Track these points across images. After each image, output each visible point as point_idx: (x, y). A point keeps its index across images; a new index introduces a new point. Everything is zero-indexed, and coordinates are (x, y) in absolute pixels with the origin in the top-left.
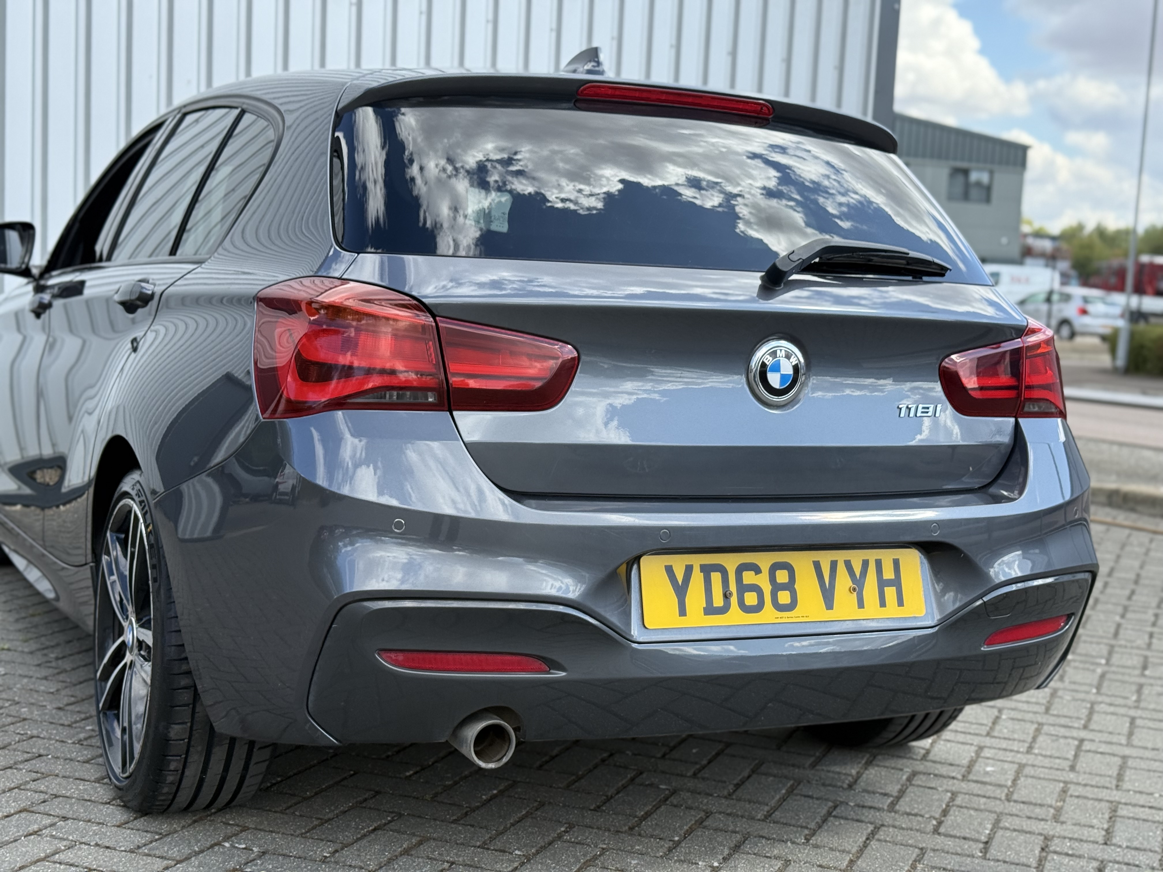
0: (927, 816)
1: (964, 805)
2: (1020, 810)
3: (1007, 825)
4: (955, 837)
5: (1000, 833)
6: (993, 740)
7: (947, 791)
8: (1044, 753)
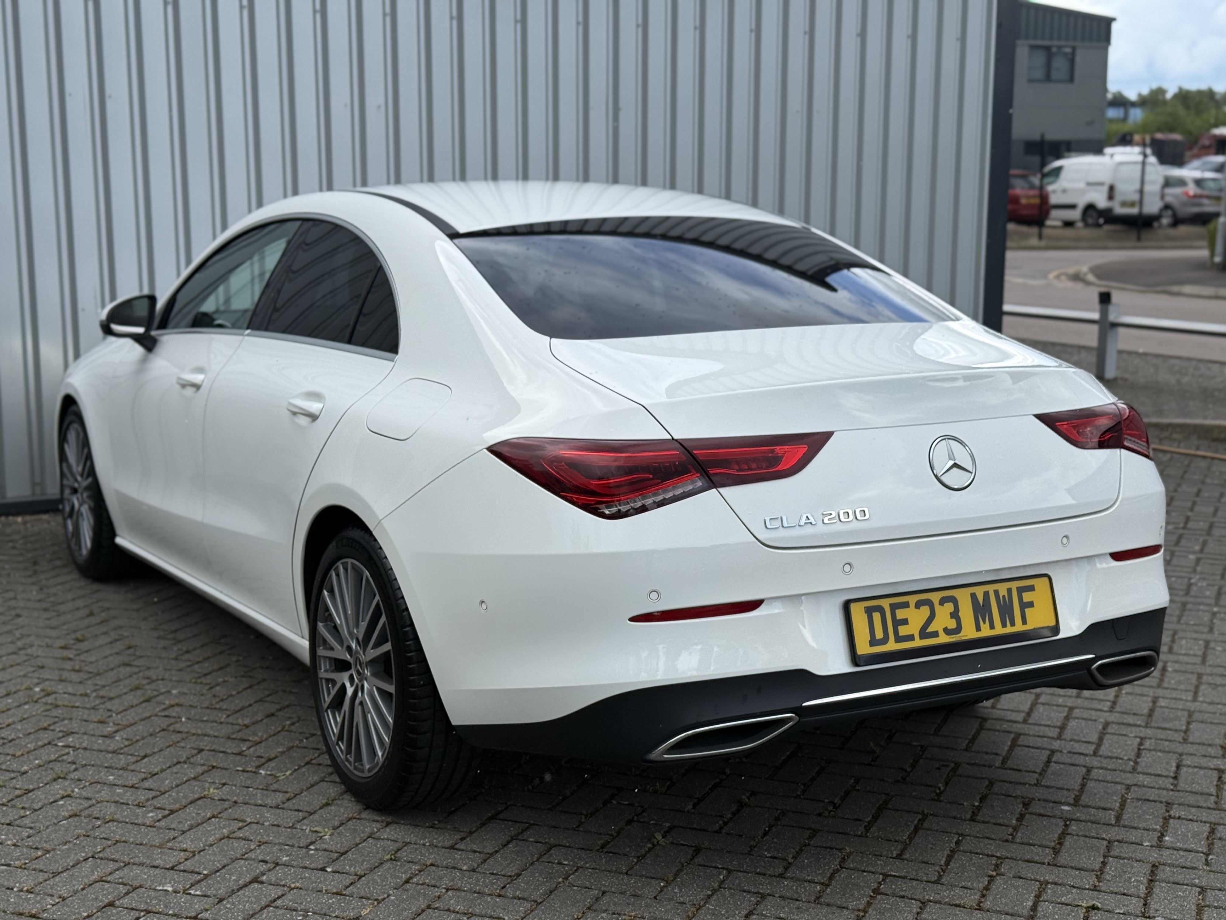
0: (1126, 758)
1: (1152, 748)
2: (1197, 750)
3: (1189, 763)
4: (1150, 774)
5: (1184, 769)
6: (1165, 691)
7: (1136, 737)
8: (1207, 700)
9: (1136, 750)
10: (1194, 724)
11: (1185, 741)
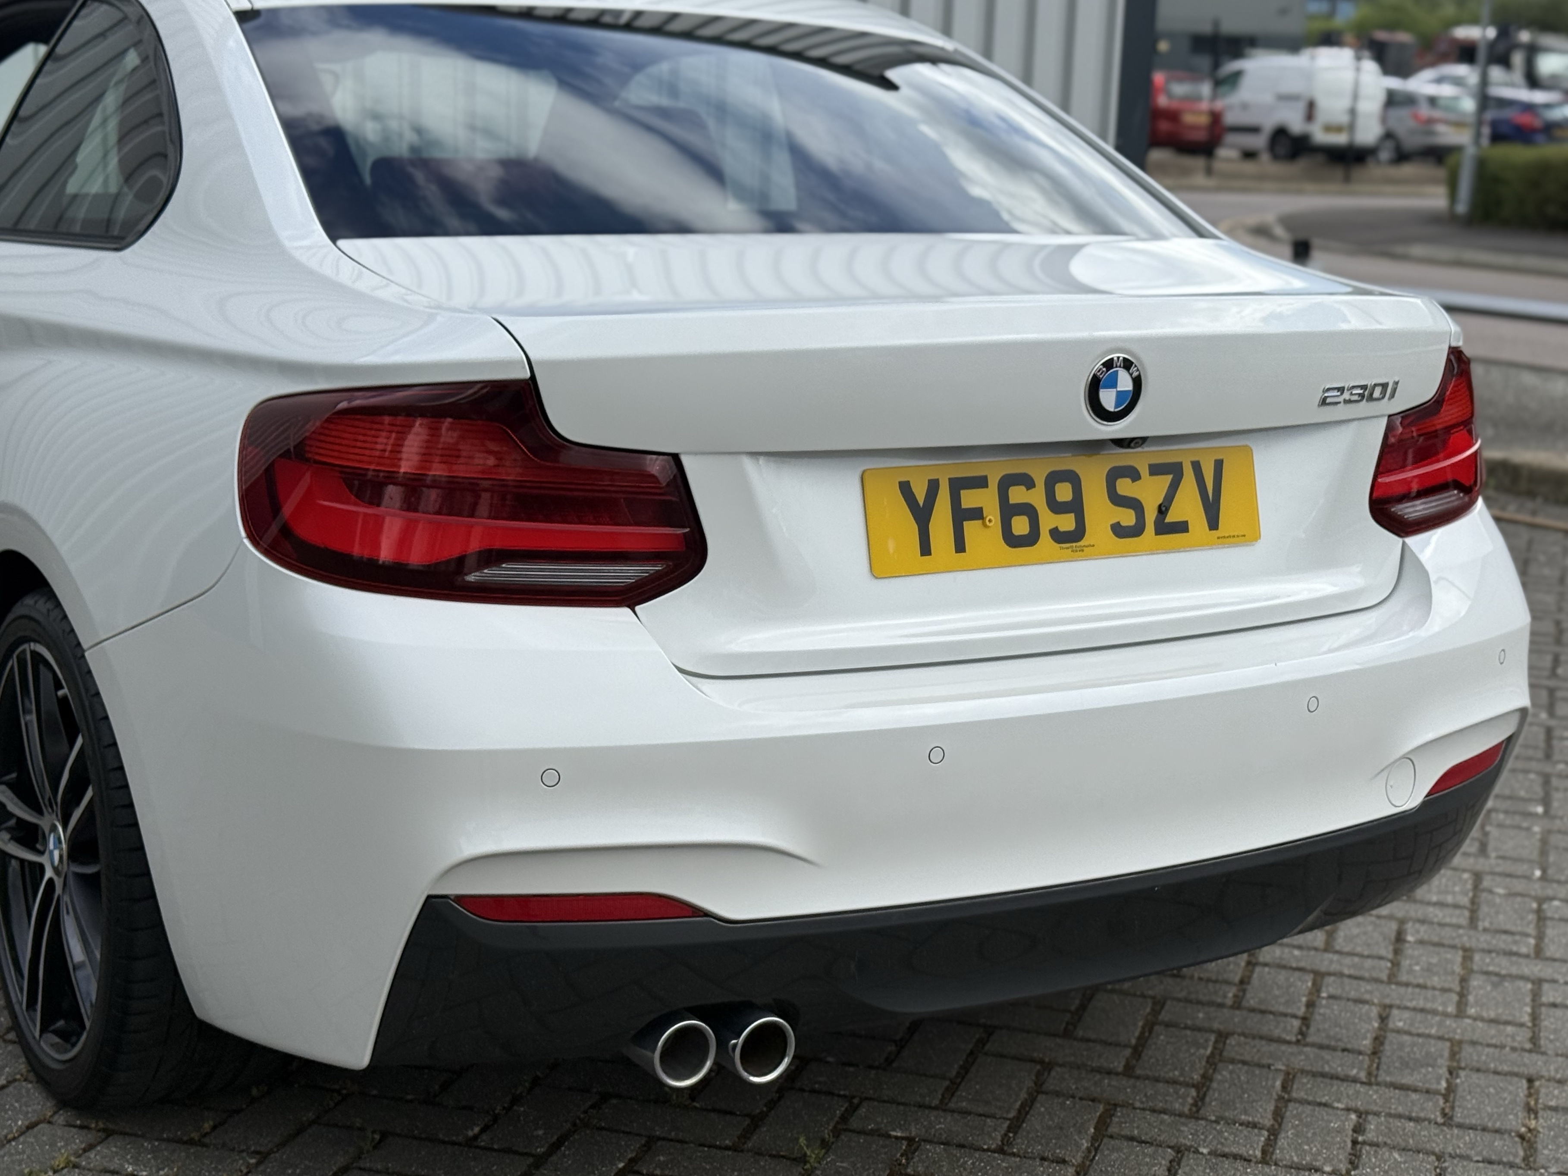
1: (1381, 1139)
2: (1472, 1145)
6: (1402, 990)
7: (1348, 1110)
8: (1485, 1014)
9: (1349, 1144)
10: (1462, 1074)
11: (1448, 1119)
